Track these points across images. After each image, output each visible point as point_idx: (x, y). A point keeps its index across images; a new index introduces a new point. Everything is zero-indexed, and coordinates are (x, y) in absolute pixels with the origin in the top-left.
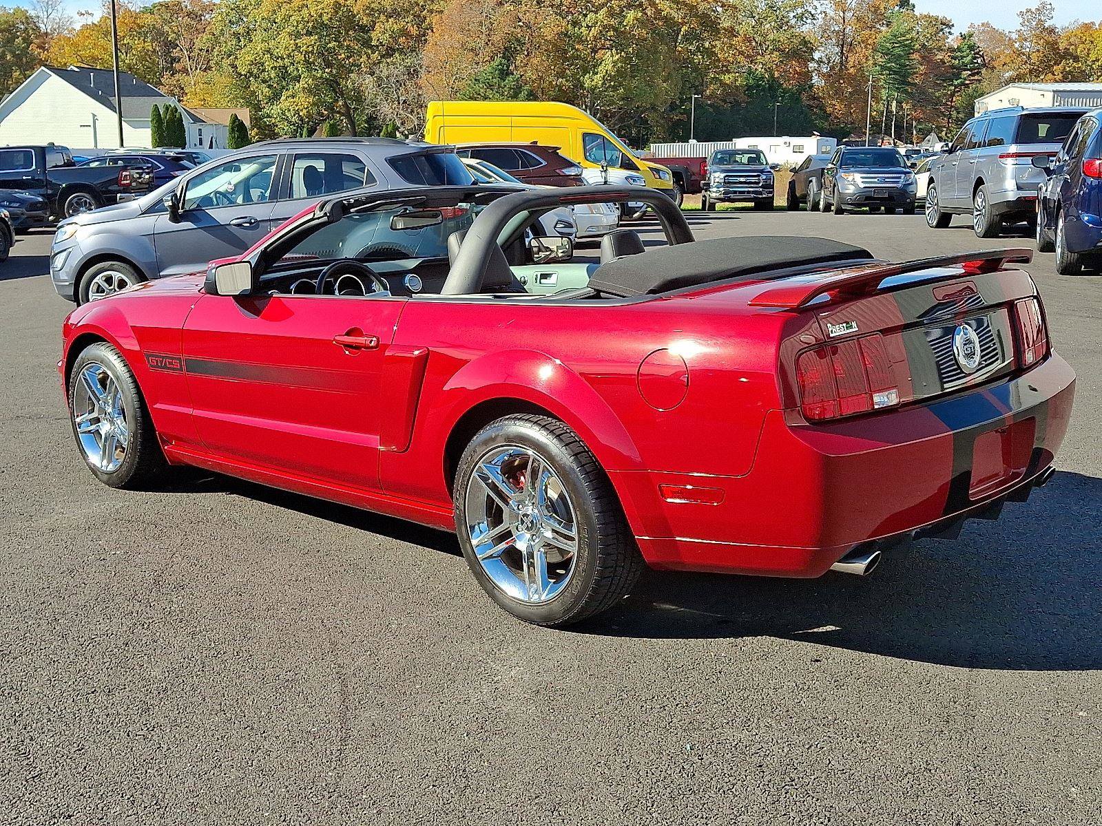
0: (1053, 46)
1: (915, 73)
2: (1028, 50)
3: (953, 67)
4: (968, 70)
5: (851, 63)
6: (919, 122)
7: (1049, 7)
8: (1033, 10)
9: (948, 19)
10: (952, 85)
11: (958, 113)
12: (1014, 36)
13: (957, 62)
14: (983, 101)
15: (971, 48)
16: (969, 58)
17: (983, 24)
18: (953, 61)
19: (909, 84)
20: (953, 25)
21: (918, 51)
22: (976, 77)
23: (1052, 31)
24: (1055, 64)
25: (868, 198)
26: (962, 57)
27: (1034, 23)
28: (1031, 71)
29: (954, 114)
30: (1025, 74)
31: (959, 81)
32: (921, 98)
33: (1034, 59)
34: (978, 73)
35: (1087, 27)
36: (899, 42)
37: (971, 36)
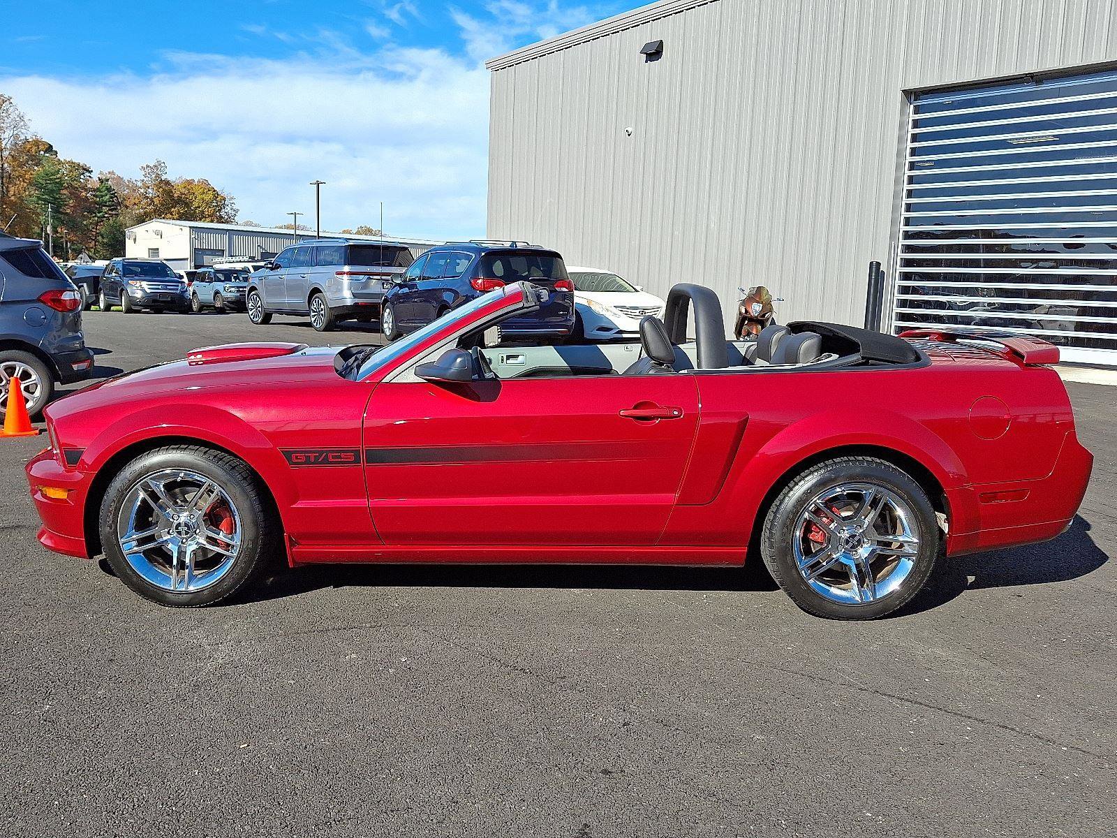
0: (169, 193)
1: (66, 205)
2: (151, 195)
3: (96, 203)
4: (107, 206)
5: (12, 193)
6: (73, 244)
7: (163, 165)
8: (152, 166)
9: (88, 166)
10: (95, 216)
11: (103, 238)
12: (139, 184)
13: (98, 199)
14: (132, 230)
15: (109, 189)
16: (107, 197)
17: (109, 173)
18: (95, 199)
19: (62, 213)
20: (92, 171)
21: (66, 188)
22: (114, 213)
23: (167, 183)
24: (172, 207)
25: (154, 301)
26: (102, 196)
27: (153, 176)
28: (155, 211)
29: (100, 238)
30: (151, 213)
31: (101, 214)
32: (73, 226)
33: (156, 201)
34: (116, 209)
35: (190, 182)
36: (51, 180)
37: (107, 180)
